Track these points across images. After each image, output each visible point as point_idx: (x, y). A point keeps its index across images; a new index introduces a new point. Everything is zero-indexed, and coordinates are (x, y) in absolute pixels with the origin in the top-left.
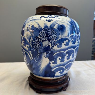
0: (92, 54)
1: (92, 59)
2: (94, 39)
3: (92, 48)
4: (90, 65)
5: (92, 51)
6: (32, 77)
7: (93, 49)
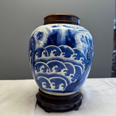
0: (113, 70)
1: (112, 77)
2: (115, 51)
3: (112, 62)
4: (110, 84)
5: (113, 67)
6: (40, 93)
7: (114, 63)
